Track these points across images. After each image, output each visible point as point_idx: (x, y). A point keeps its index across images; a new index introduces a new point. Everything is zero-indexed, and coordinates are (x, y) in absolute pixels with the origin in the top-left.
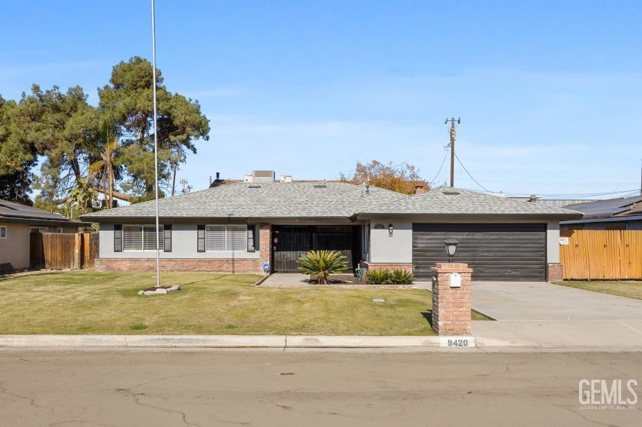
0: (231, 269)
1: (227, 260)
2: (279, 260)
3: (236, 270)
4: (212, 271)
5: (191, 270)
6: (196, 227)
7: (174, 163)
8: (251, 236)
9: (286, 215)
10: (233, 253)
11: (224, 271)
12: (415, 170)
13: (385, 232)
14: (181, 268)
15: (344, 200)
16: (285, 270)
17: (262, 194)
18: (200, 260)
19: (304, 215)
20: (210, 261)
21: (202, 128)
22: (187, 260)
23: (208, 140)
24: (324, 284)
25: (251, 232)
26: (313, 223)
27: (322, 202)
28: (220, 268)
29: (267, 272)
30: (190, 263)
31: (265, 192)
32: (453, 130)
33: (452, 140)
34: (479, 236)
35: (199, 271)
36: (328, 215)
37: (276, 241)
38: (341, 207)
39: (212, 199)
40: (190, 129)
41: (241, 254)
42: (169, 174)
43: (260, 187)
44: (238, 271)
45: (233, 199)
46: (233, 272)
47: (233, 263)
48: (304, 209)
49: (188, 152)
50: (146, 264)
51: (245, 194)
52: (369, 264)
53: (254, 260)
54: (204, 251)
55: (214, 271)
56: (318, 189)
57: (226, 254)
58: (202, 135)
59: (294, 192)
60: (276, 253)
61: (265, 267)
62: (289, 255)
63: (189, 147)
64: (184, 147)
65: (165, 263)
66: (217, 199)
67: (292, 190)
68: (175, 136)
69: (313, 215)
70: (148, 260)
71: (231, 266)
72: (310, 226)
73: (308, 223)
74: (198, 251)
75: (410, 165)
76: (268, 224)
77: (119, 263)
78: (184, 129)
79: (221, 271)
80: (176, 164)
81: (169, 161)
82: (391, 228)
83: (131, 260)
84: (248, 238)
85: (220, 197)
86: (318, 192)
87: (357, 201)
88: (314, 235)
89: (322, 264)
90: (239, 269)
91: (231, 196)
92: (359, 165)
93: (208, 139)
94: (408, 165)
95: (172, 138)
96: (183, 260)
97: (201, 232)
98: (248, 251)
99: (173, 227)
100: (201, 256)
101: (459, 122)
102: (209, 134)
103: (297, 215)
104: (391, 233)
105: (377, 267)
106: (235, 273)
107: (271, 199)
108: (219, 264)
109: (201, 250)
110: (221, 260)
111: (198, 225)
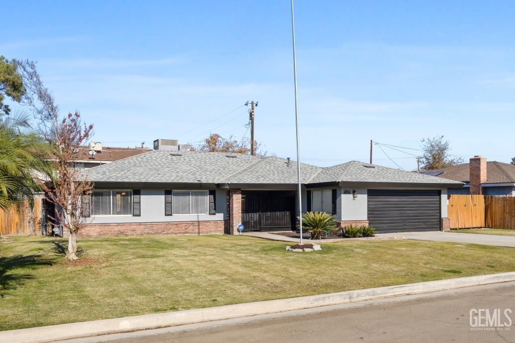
0: (197, 231)
1: (193, 223)
3: (201, 231)
4: (179, 233)
5: (160, 233)
6: (164, 192)
8: (212, 200)
10: (198, 216)
11: (190, 233)
13: (351, 196)
14: (151, 231)
18: (169, 223)
20: (177, 224)
22: (157, 223)
25: (212, 197)
28: (186, 230)
30: (159, 227)
33: (252, 120)
34: (404, 199)
35: (167, 234)
41: (204, 216)
44: (202, 233)
46: (199, 233)
47: (199, 225)
50: (116, 229)
52: (341, 222)
54: (171, 215)
55: (181, 233)
57: (192, 217)
61: (240, 228)
65: (135, 227)
70: (118, 224)
71: (196, 227)
74: (166, 215)
77: (88, 228)
83: (101, 225)
84: (210, 202)
90: (203, 230)
96: (152, 224)
97: (168, 197)
98: (210, 214)
99: (142, 192)
100: (169, 219)
101: (256, 105)
104: (354, 197)
108: (185, 226)
109: (168, 213)
110: (188, 223)
111: (165, 191)
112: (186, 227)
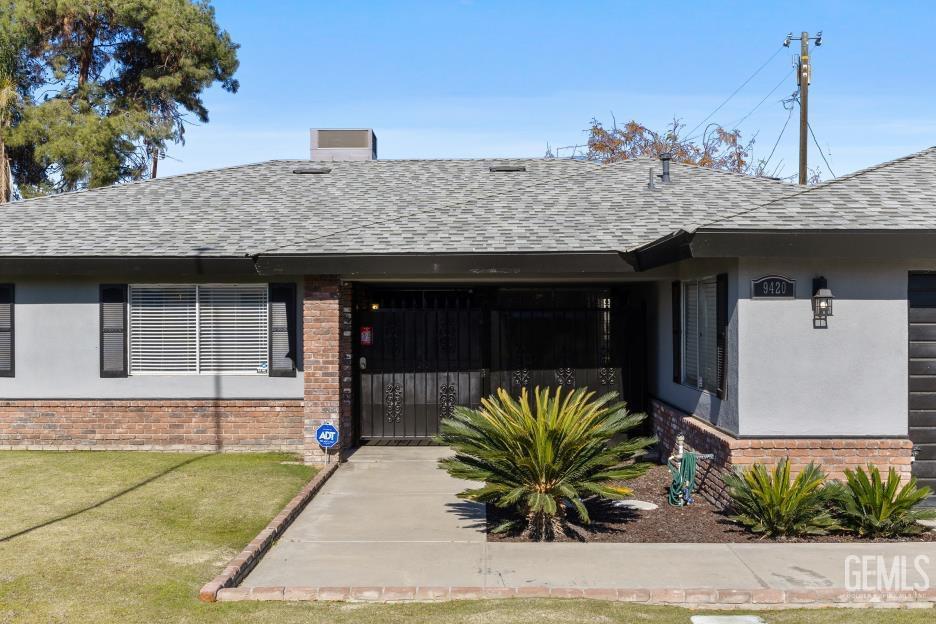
0: (211, 434)
1: (200, 404)
2: (378, 401)
4: (148, 441)
5: (80, 439)
6: (96, 292)
7: (155, 143)
8: (281, 320)
9: (397, 245)
10: (218, 379)
11: (190, 441)
12: (743, 142)
13: (799, 309)
14: (45, 432)
15: (595, 198)
16: (399, 437)
17: (331, 190)
18: (108, 403)
19: (463, 245)
20: (142, 408)
21: (218, 61)
23: (235, 90)
24: (550, 538)
25: (281, 309)
26: (492, 276)
27: (521, 206)
28: (177, 433)
29: (331, 452)
30: (74, 416)
31: (339, 184)
32: (806, 62)
33: (803, 84)
35: (104, 441)
36: (550, 244)
37: (366, 337)
38: (588, 219)
39: (168, 202)
40: (189, 62)
41: (247, 381)
42: (142, 168)
43: (329, 171)
44: (238, 441)
45: (235, 201)
46: (219, 443)
47: (217, 416)
48: (461, 227)
49: (190, 118)
51: (279, 188)
52: (732, 442)
53: (292, 404)
54: (124, 374)
55: (156, 441)
56: (503, 177)
57: (195, 383)
58: (220, 79)
59: (428, 183)
60: (366, 381)
61: (323, 436)
62: (410, 385)
63: (190, 108)
64: (181, 109)
66: (186, 202)
67: (424, 177)
68: (155, 77)
69: (495, 245)
71: (210, 423)
72: (478, 287)
73: (476, 277)
74: (104, 374)
75: (729, 130)
76: (332, 279)
78: (176, 59)
79: (180, 440)
80: (158, 143)
81: (142, 138)
82: (824, 292)
84: (272, 330)
85: (196, 196)
86: (503, 184)
87: (640, 201)
88: (495, 315)
89: (545, 453)
90: (241, 433)
91: (234, 194)
92: (597, 131)
93: (234, 87)
94: (720, 131)
95: (148, 83)
96: (51, 405)
97: (113, 308)
98: (273, 373)
99: (19, 291)
100: (112, 388)
101: (819, 41)
102: (235, 77)
103: (438, 248)
104: (821, 316)
105: (766, 456)
106: (228, 449)
107: (355, 204)
108: (174, 416)
109: (113, 368)
110: (180, 405)
111: (101, 286)
112: (175, 421)
